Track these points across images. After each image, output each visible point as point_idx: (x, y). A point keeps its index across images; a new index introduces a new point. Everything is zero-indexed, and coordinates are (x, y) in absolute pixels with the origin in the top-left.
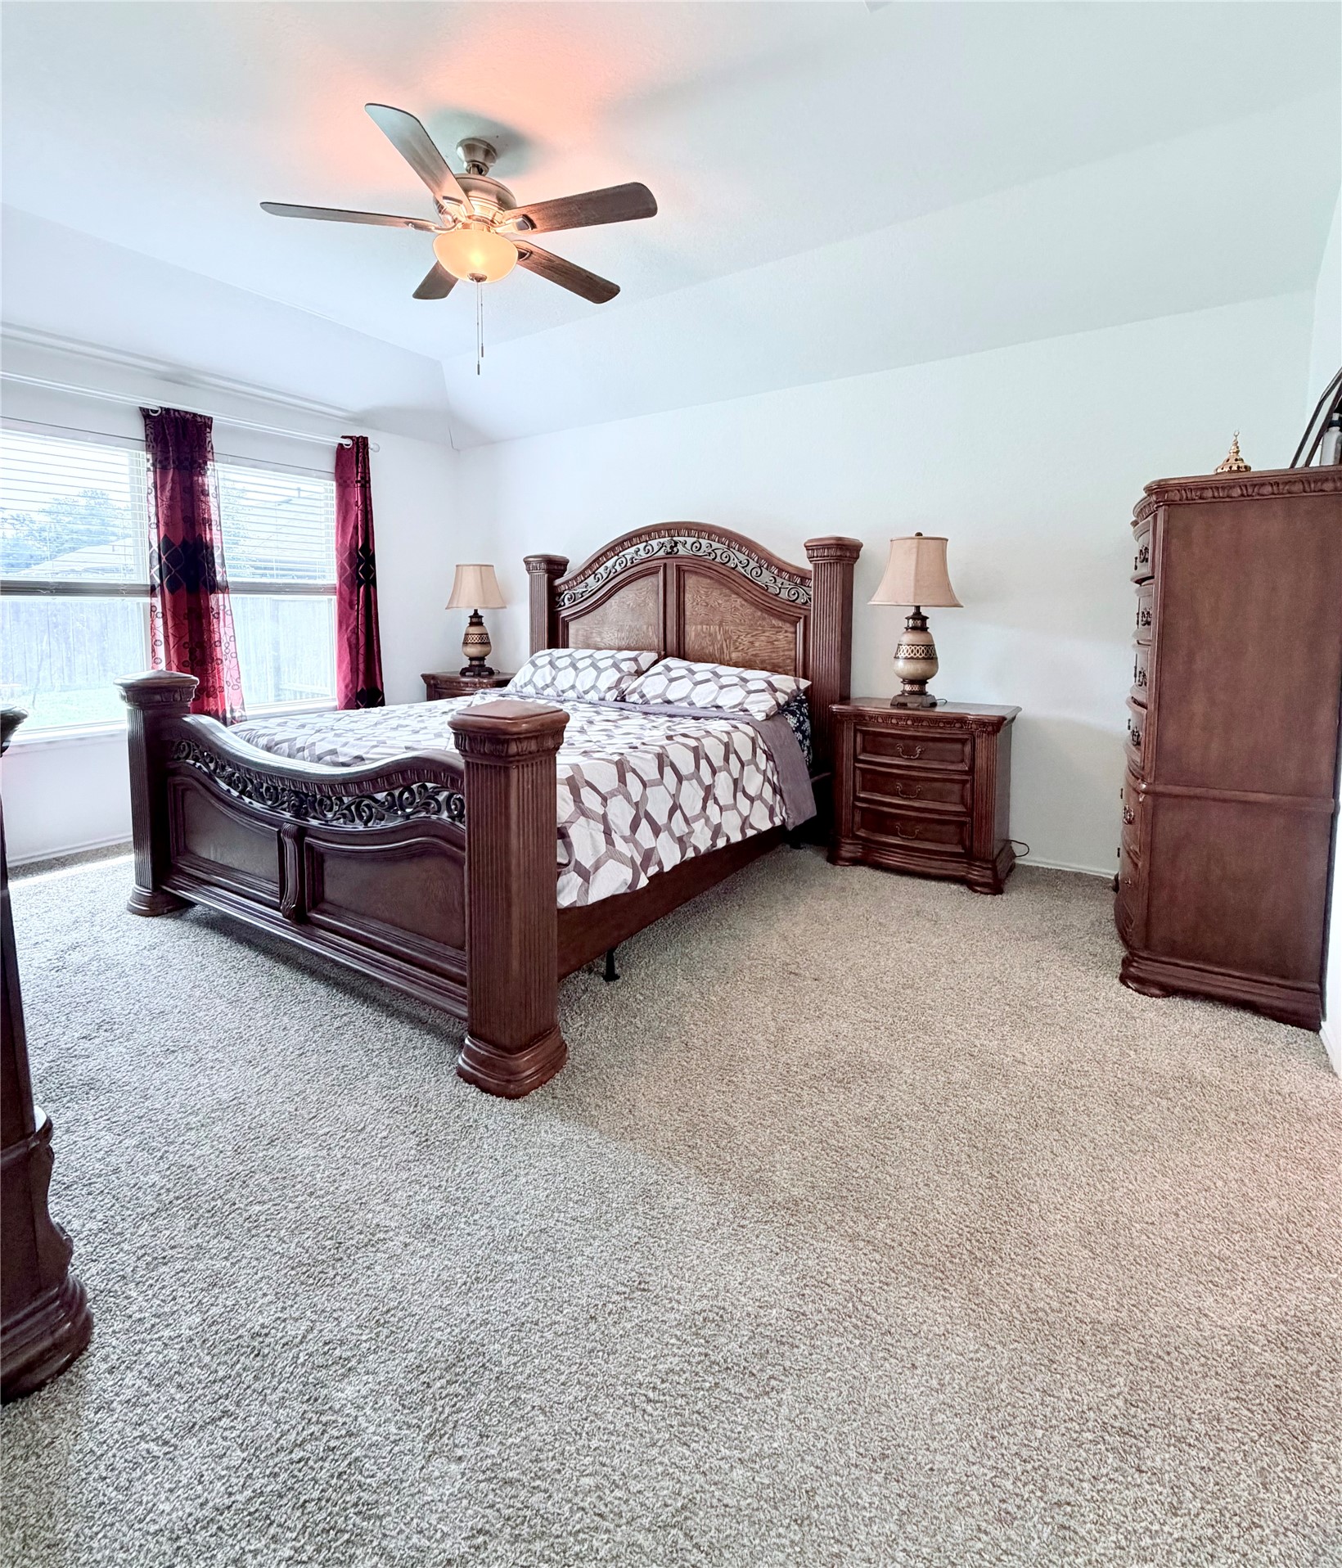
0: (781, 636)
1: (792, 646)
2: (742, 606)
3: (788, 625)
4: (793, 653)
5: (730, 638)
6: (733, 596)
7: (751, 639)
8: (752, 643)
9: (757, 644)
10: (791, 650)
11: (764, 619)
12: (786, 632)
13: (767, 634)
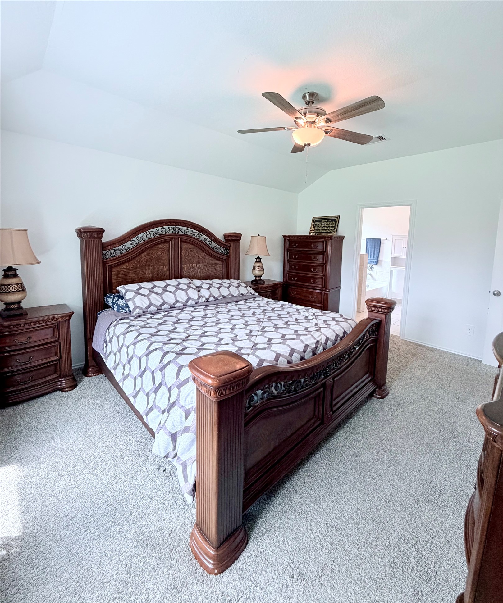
0: (218, 266)
1: (222, 269)
2: (205, 256)
3: (220, 262)
4: (222, 272)
5: (201, 268)
6: (202, 252)
7: (208, 268)
8: (208, 269)
9: (210, 270)
10: (221, 271)
11: (213, 261)
12: (220, 264)
13: (214, 266)
